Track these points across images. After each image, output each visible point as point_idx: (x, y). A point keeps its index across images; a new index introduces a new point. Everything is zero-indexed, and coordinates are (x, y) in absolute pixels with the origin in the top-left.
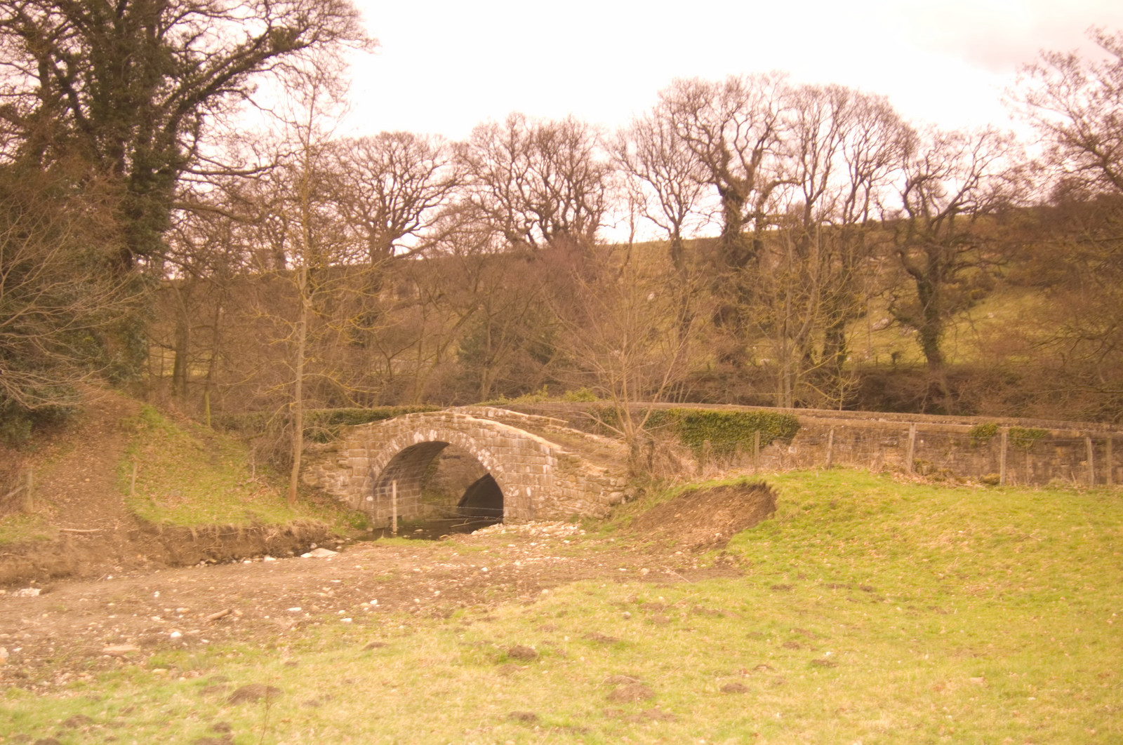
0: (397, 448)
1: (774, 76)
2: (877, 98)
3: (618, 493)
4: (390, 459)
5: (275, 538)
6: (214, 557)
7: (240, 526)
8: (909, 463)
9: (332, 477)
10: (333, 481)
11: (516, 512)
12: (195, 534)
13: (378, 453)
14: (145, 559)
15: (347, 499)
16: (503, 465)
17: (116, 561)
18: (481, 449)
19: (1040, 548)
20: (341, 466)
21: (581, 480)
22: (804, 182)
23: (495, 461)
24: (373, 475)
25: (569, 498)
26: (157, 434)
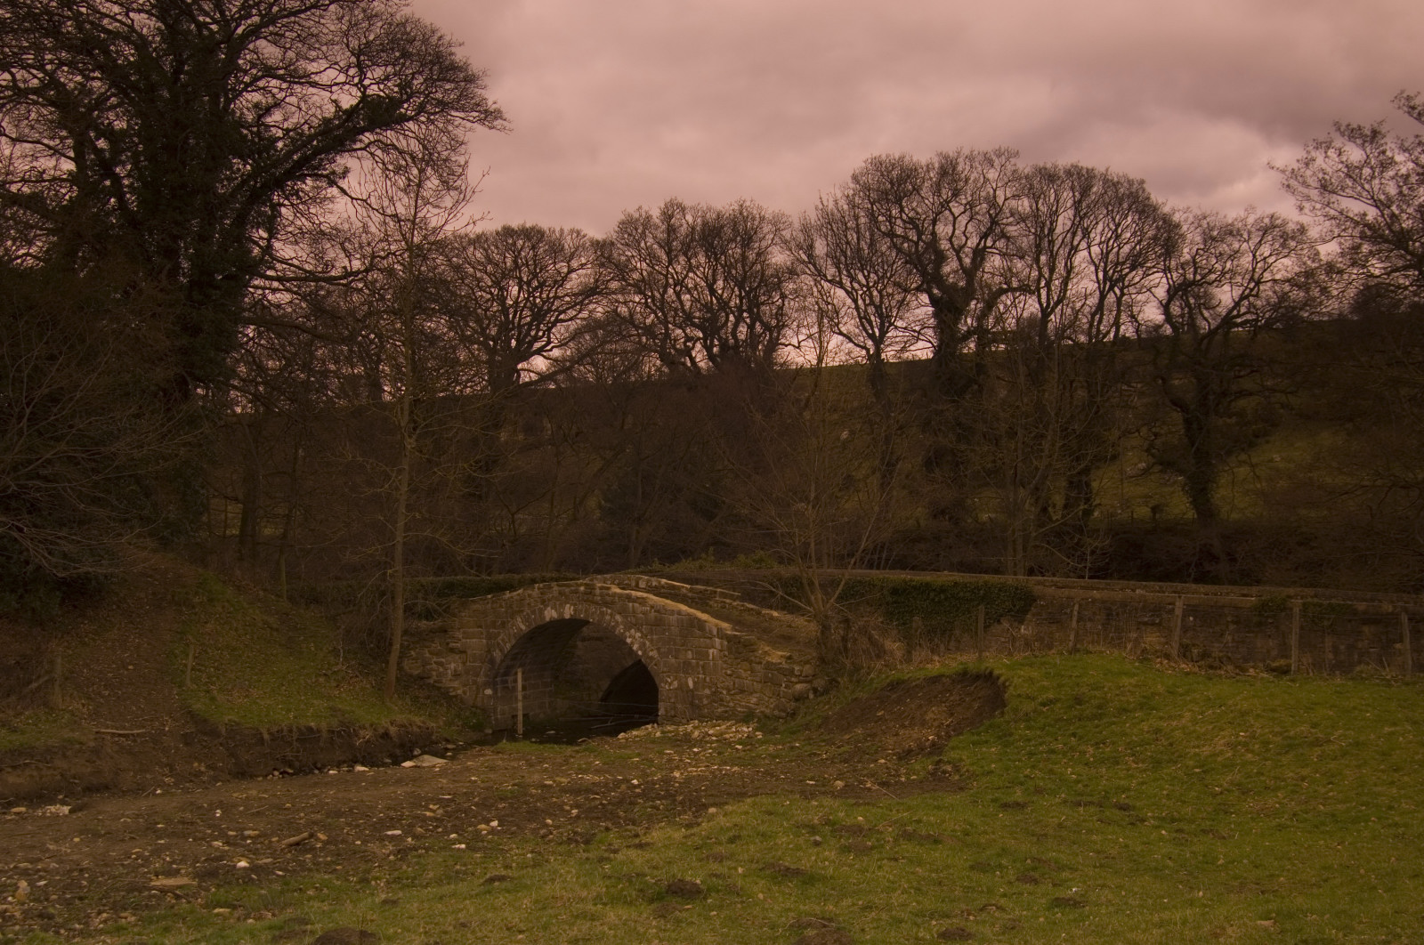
0: (523, 627)
1: (999, 156)
2: (1131, 183)
3: (805, 685)
4: (513, 642)
5: (368, 741)
6: (290, 767)
7: (324, 725)
8: (1176, 645)
9: (441, 664)
10: (441, 670)
11: (675, 708)
12: (266, 736)
13: (499, 634)
14: (203, 769)
15: (459, 692)
16: (658, 649)
17: (166, 770)
18: (630, 629)
19: (1344, 754)
20: (452, 650)
21: (758, 667)
22: (1038, 289)
23: (648, 643)
24: (492, 661)
25: (742, 691)
26: (220, 609)
